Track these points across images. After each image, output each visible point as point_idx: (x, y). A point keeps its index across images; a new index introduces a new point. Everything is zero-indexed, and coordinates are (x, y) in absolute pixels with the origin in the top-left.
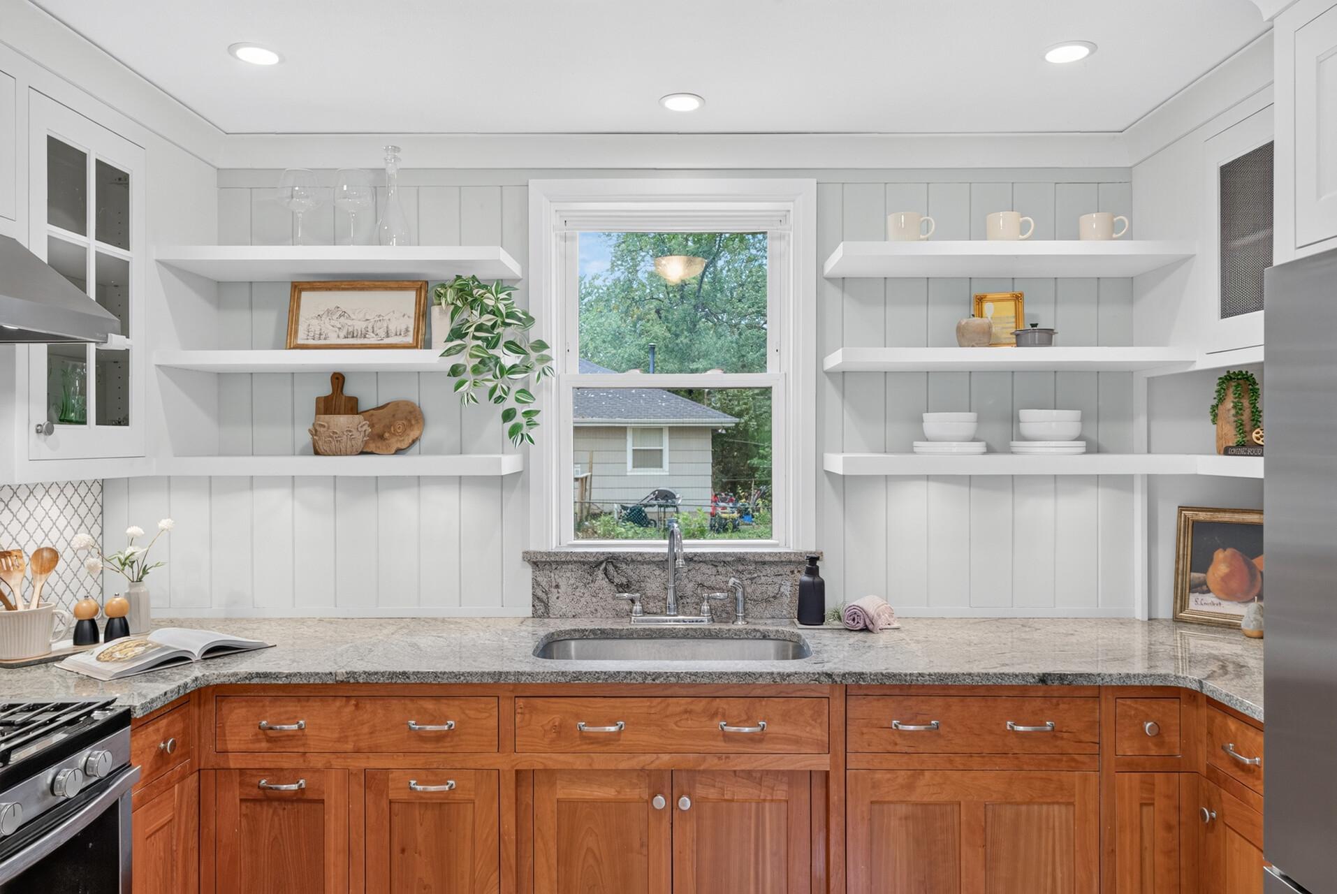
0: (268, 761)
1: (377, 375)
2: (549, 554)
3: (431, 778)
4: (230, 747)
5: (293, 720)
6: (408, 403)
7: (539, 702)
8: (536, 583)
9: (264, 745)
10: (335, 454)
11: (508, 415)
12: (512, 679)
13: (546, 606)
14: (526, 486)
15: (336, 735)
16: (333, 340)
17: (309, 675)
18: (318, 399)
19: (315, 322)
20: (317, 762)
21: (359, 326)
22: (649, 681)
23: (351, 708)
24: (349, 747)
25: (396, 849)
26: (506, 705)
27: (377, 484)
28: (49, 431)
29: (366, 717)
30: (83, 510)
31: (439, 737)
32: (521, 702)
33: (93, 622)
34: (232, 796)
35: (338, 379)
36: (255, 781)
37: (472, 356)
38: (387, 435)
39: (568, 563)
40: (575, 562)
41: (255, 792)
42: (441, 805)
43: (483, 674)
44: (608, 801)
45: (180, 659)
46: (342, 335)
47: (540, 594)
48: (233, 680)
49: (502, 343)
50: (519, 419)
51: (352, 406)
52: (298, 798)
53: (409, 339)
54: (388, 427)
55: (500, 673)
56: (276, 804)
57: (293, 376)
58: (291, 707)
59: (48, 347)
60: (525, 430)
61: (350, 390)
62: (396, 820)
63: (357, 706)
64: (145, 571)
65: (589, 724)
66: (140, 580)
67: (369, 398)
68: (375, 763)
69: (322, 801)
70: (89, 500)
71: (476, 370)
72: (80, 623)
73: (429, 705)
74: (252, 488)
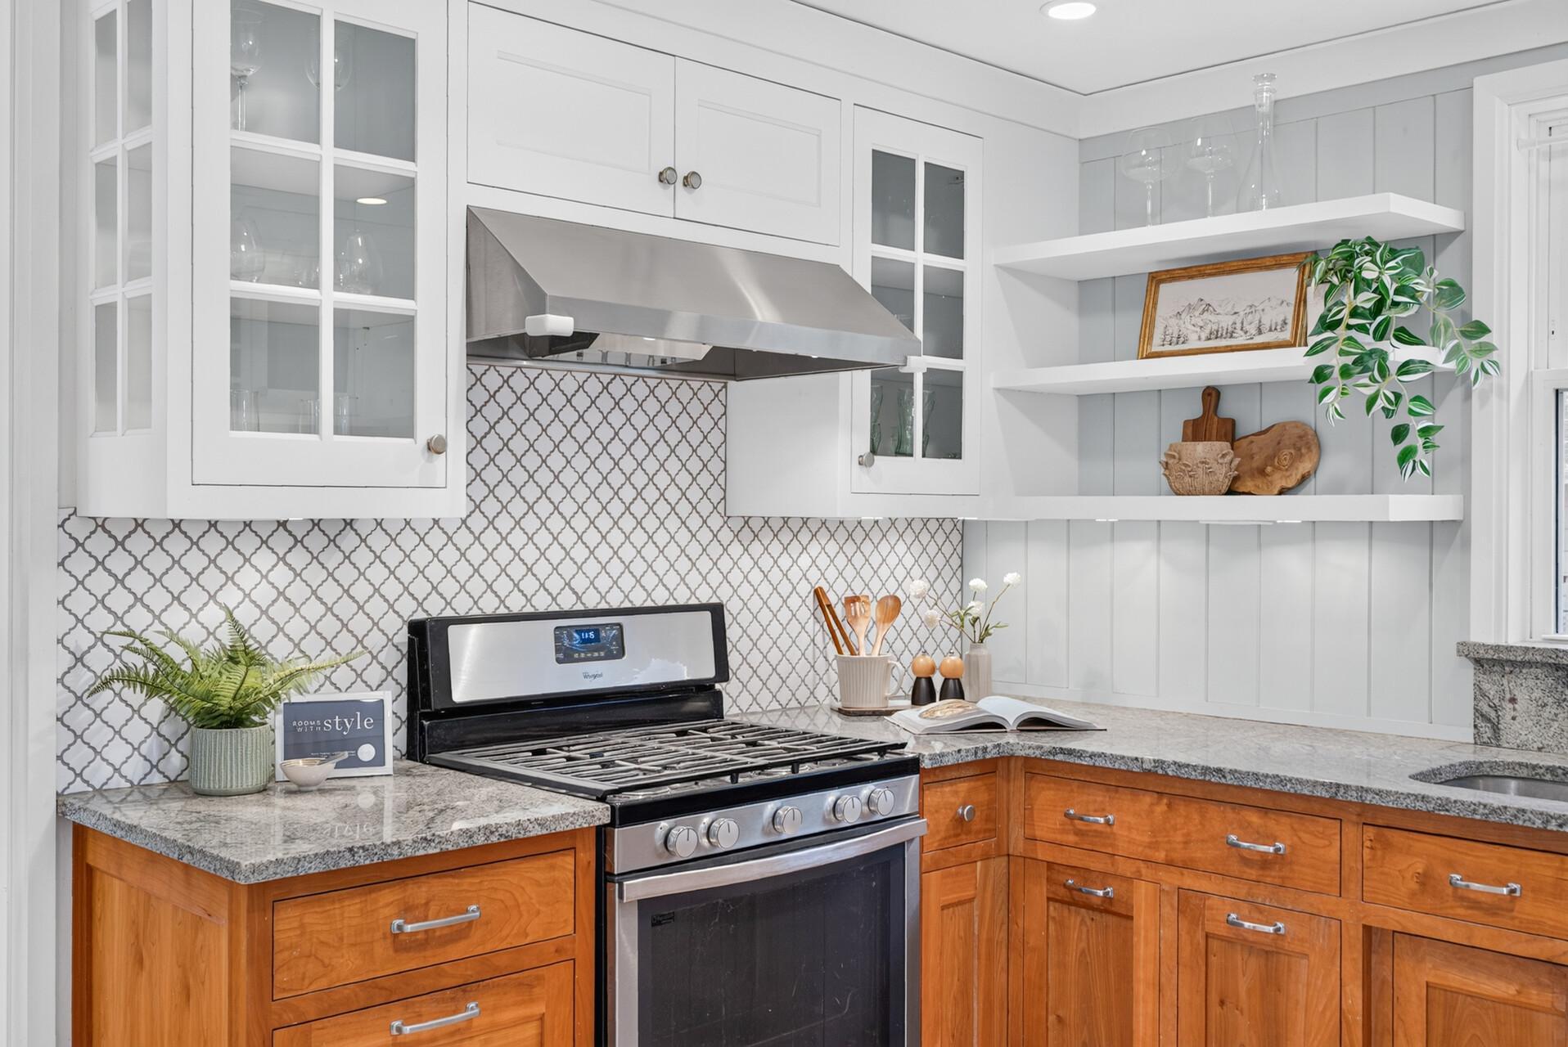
0: (1075, 858)
1: (1259, 388)
2: (1497, 648)
3: (1256, 915)
4: (1039, 833)
5: (1102, 811)
6: (1297, 424)
7: (1396, 837)
8: (1480, 694)
9: (1071, 838)
10: (1189, 494)
11: (1399, 434)
12: (1352, 797)
13: (1496, 729)
14: (1466, 544)
15: (1146, 839)
16: (1193, 344)
17: (1114, 758)
18: (1186, 423)
19: (1173, 321)
20: (1125, 868)
21: (1226, 322)
22: (1553, 826)
23: (1161, 808)
24: (1161, 856)
25: (1214, 998)
26: (1351, 832)
27: (1261, 535)
28: (871, 463)
29: (1180, 820)
30: (940, 561)
31: (1265, 862)
32: (1370, 832)
33: (929, 681)
34: (1038, 892)
35: (1212, 395)
36: (1062, 878)
37: (1342, 353)
38: (1269, 469)
39: (1529, 664)
40: (1544, 665)
41: (1062, 892)
42: (1270, 953)
43: (1315, 784)
44: (1504, 1002)
45: (994, 725)
46: (1203, 336)
47: (1486, 709)
48: (1038, 753)
49: (1391, 331)
50: (1413, 439)
51: (1228, 431)
52: (1107, 908)
53: (1287, 335)
54: (1270, 459)
55: (1338, 786)
56: (1083, 911)
57: (1160, 395)
58: (1098, 796)
59: (872, 372)
60: (1421, 455)
61: (1228, 409)
62: (1213, 960)
63: (1169, 805)
64: (986, 632)
65: (1467, 877)
66: (981, 641)
67: (1251, 418)
68: (1190, 881)
69: (1131, 918)
70: (948, 549)
71: (1345, 372)
72: (918, 680)
73: (1254, 818)
74: (1112, 540)
